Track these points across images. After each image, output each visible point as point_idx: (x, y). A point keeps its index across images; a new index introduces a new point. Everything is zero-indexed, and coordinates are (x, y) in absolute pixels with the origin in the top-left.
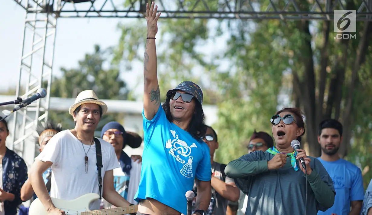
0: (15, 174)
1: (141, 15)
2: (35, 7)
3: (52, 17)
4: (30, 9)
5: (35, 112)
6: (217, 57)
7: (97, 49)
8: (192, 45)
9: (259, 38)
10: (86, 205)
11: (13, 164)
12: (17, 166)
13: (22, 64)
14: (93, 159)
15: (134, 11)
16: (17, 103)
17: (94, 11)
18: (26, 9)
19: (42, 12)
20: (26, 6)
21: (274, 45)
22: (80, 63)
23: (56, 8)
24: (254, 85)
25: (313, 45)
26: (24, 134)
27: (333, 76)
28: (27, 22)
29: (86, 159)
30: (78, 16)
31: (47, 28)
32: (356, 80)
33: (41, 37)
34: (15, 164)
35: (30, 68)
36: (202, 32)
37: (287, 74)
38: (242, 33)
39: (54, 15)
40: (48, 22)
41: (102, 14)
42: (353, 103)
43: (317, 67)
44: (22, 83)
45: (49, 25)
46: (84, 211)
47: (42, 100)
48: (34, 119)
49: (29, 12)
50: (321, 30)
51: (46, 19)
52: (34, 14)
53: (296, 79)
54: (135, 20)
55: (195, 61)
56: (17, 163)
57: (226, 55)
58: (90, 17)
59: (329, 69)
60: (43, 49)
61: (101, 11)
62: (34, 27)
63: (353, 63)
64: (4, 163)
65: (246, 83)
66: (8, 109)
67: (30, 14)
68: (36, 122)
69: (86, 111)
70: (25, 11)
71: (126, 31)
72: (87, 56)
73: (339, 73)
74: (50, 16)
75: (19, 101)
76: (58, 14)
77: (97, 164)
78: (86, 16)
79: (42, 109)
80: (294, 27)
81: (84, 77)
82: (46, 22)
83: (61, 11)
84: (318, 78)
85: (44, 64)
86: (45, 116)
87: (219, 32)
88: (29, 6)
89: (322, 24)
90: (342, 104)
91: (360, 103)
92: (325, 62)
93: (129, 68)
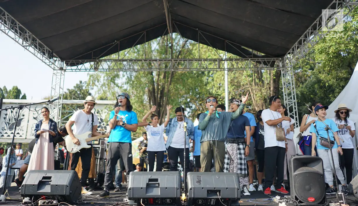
0: (53, 127)
1: (95, 70)
2: (56, 68)
3: (63, 72)
4: (54, 69)
5: (57, 105)
6: (123, 84)
7: (81, 82)
8: (114, 80)
9: (136, 77)
10: (87, 136)
11: (52, 124)
12: (54, 124)
13: (52, 88)
14: (90, 120)
15: (92, 69)
16: (48, 102)
17: (78, 69)
18: (53, 69)
19: (59, 70)
20: (53, 68)
21: (142, 79)
22: (74, 87)
23: (64, 69)
24: (135, 93)
25: (154, 80)
26: (53, 113)
27: (161, 89)
28: (54, 73)
29: (88, 121)
30: (72, 71)
31: (61, 75)
32: (169, 91)
33: (59, 78)
34: (53, 124)
35: (55, 89)
36: (117, 76)
37: (146, 89)
38: (131, 76)
39: (63, 71)
40: (61, 73)
41: (81, 70)
42: (168, 98)
43: (156, 87)
44: (52, 95)
45: (62, 74)
46: (86, 138)
47: (60, 100)
48: (57, 107)
49: (54, 70)
50: (157, 75)
51: (61, 72)
52: (56, 71)
53: (149, 90)
54: (93, 72)
55: (115, 85)
56: (54, 123)
57: (125, 83)
58: (76, 71)
59: (160, 87)
60: (59, 83)
61: (81, 69)
62: (56, 75)
63: (168, 85)
64: (49, 123)
65: (132, 92)
66: (45, 104)
67: (54, 71)
68: (57, 108)
69: (89, 105)
70: (53, 70)
71: (91, 76)
72: (77, 84)
73: (163, 88)
74: (62, 71)
75: (49, 101)
76: (65, 70)
77: (92, 121)
78: (75, 71)
79: (59, 104)
80: (148, 74)
81: (76, 92)
82: (60, 74)
83: (66, 69)
84: (156, 90)
85: (60, 88)
86: (61, 106)
87: (124, 76)
88: (54, 68)
89: (157, 73)
90: (165, 98)
91: (170, 98)
92: (158, 85)
93: (93, 89)
